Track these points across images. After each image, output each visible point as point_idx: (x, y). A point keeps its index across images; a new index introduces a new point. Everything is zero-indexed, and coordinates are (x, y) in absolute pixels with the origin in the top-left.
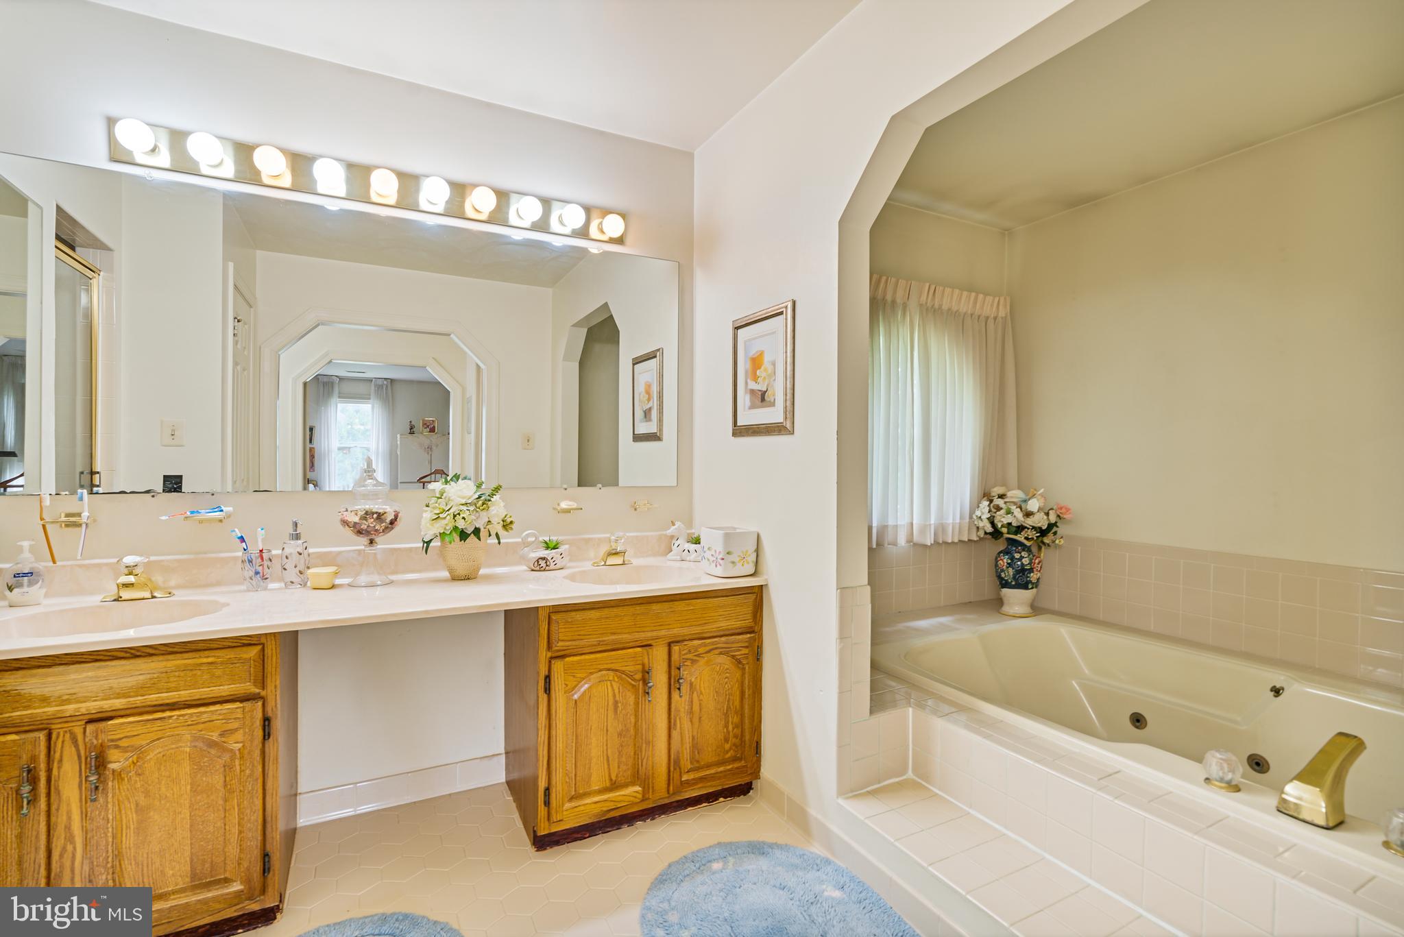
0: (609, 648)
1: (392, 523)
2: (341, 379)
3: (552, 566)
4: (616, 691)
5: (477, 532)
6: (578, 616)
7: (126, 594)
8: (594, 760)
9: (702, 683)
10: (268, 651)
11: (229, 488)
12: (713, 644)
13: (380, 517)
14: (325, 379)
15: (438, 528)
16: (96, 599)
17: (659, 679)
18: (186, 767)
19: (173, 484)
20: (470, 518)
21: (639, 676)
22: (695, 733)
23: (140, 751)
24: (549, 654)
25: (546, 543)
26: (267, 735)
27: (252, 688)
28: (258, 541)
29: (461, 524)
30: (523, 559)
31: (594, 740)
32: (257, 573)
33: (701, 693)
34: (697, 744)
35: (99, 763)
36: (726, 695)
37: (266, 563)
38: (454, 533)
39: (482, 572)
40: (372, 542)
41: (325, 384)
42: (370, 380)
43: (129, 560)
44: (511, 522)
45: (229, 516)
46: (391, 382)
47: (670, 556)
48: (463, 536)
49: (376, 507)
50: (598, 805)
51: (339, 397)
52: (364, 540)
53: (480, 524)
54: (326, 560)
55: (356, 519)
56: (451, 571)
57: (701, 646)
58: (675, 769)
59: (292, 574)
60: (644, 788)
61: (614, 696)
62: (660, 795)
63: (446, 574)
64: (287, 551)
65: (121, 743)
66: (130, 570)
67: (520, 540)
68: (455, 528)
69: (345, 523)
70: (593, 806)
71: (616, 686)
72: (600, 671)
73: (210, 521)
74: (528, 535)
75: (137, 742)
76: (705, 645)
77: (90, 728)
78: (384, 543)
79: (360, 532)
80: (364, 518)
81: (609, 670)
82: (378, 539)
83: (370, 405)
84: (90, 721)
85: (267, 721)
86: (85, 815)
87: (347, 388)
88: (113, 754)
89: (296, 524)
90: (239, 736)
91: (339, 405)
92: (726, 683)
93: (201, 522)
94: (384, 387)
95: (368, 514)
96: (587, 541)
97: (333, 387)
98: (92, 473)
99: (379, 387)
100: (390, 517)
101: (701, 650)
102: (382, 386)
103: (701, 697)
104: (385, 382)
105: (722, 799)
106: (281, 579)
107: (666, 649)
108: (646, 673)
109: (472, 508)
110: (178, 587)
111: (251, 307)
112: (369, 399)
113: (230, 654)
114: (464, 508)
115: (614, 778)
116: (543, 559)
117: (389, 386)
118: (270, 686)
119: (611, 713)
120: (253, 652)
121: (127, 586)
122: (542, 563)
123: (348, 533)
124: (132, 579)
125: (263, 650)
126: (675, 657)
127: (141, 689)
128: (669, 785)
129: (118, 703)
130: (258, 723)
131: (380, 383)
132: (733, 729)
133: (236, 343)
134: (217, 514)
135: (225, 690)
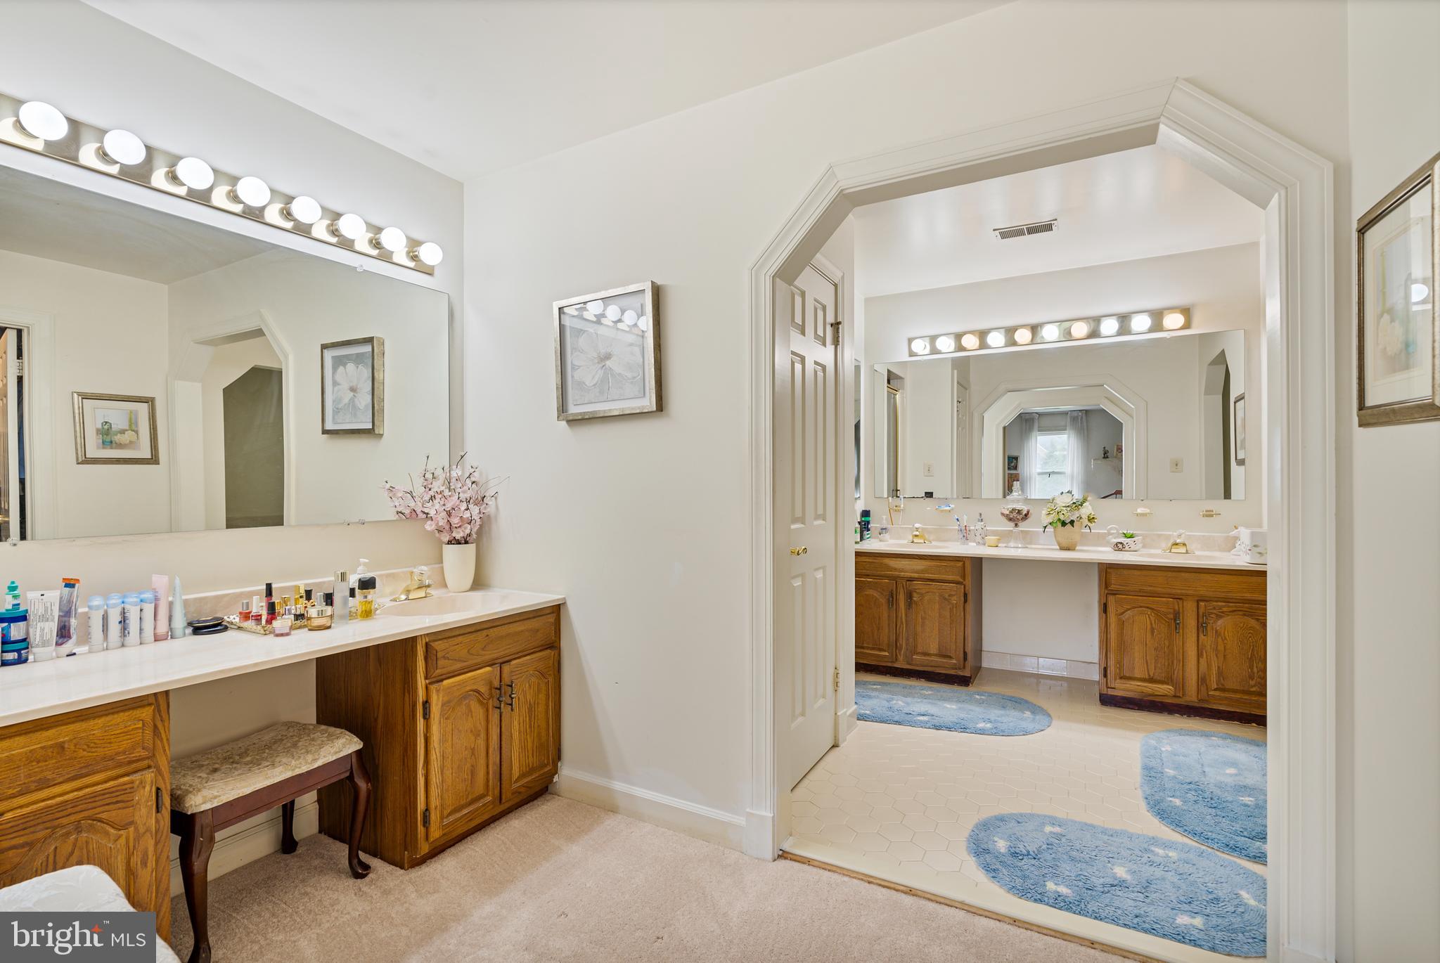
0: (1148, 595)
1: (1026, 515)
2: (1040, 415)
3: (1127, 548)
4: (1153, 622)
5: (1072, 522)
6: (1125, 572)
7: (916, 540)
8: (1137, 660)
9: (1226, 632)
10: (966, 565)
11: (955, 496)
12: (1236, 606)
13: (1019, 512)
14: (1027, 417)
15: (1050, 519)
16: (905, 542)
17: (1190, 622)
18: (937, 606)
19: (929, 495)
20: (1067, 515)
21: (1172, 616)
22: (1220, 665)
23: (922, 595)
24: (1106, 592)
25: (1124, 534)
26: (965, 601)
27: (959, 579)
28: (965, 520)
29: (1062, 518)
30: (1107, 544)
31: (1136, 648)
32: (964, 536)
33: (1226, 639)
34: (1222, 673)
35: (909, 596)
36: (1250, 646)
37: (968, 532)
38: (1058, 523)
39: (1077, 548)
40: (1016, 525)
41: (1026, 420)
42: (1065, 413)
43: (917, 525)
44: (1093, 518)
45: (952, 509)
46: (1086, 413)
47: (1233, 552)
48: (1064, 524)
49: (1018, 507)
50: (1140, 687)
51: (1039, 431)
52: (1012, 524)
53: (1074, 518)
54: (994, 533)
55: (1008, 513)
56: (1059, 544)
57: (1224, 606)
58: (1202, 684)
59: (979, 538)
60: (1175, 688)
61: (1151, 624)
62: (1191, 697)
63: (1058, 547)
64: (977, 528)
65: (917, 591)
66: (917, 529)
67: (1106, 531)
68: (1059, 520)
69: (1003, 514)
70: (1137, 687)
71: (1152, 619)
72: (1141, 607)
73: (946, 510)
74: (1111, 529)
75: (921, 591)
76: (1229, 607)
77: (908, 582)
78: (1023, 526)
79: (1010, 520)
80: (1011, 512)
81: (1148, 608)
82: (1020, 524)
83: (1066, 436)
84: (908, 581)
85: (965, 595)
86: (906, 615)
87: (1045, 422)
88: (915, 595)
89: (981, 514)
90: (955, 598)
91: (1038, 438)
92: (1250, 637)
93: (942, 511)
94: (1079, 418)
95: (1014, 510)
96: (1159, 536)
97: (1033, 421)
98: (897, 490)
99: (1074, 419)
100: (1025, 512)
101: (1225, 609)
102: (1077, 417)
103: (1225, 641)
104: (1080, 414)
105: (1254, 724)
106: (974, 541)
107: (1196, 604)
108: (1176, 615)
109: (1069, 509)
110: (933, 540)
111: (966, 389)
112: (1065, 430)
113: (952, 563)
114: (1065, 509)
115: (1152, 675)
116: (1121, 543)
117: (1084, 417)
118: (967, 580)
119: (1149, 635)
120: (960, 564)
121: (916, 536)
122: (1120, 546)
123: (1004, 520)
124: (917, 533)
125: (964, 564)
126: (1201, 610)
127: (922, 571)
128: (1198, 694)
129: (916, 575)
130: (962, 594)
131: (1076, 415)
132: (1258, 672)
133: (958, 415)
134: (948, 508)
135: (951, 578)
